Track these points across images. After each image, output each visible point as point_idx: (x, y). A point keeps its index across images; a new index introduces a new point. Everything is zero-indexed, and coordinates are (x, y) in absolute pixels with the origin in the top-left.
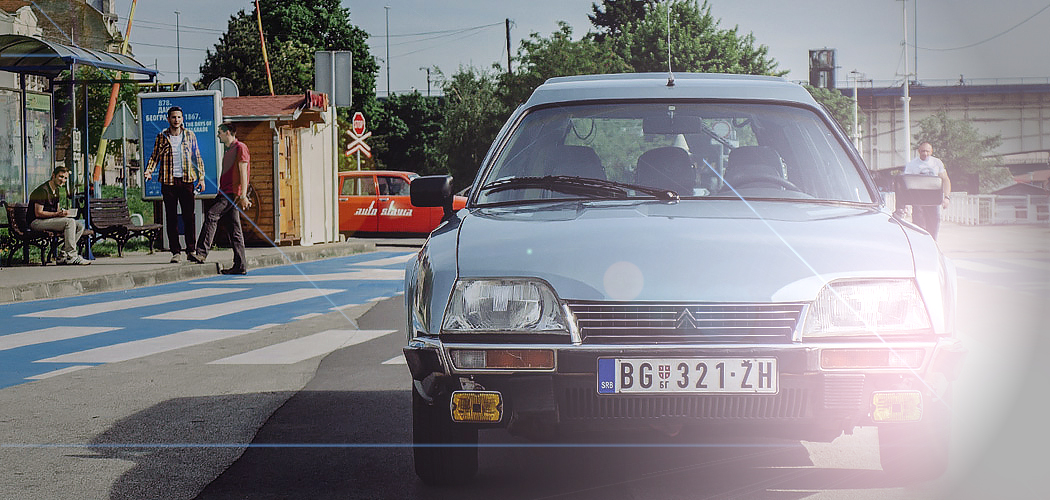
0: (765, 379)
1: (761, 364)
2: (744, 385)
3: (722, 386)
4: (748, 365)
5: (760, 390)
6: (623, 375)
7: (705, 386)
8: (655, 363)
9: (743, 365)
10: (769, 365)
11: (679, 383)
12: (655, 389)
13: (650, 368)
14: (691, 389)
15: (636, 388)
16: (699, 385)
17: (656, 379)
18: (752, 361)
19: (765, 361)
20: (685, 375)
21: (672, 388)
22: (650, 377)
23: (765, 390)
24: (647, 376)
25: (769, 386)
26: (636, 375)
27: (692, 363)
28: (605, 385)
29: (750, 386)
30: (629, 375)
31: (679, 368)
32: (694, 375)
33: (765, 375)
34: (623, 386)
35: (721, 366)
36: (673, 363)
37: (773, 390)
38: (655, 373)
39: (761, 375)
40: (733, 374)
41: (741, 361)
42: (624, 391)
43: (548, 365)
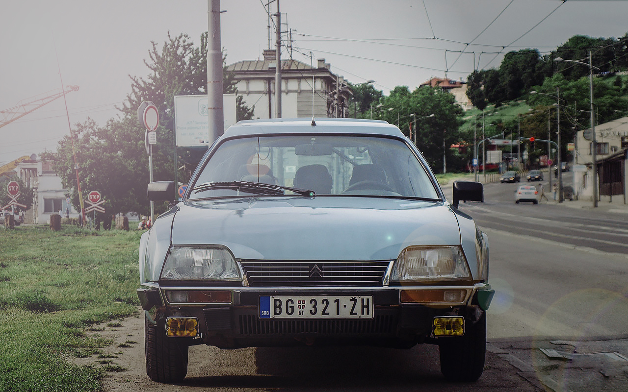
0: (365, 309)
1: (363, 300)
2: (352, 313)
3: (338, 314)
4: (355, 301)
5: (363, 317)
6: (276, 307)
7: (328, 314)
8: (296, 299)
9: (351, 300)
10: (368, 300)
11: (311, 311)
12: (295, 315)
13: (293, 302)
14: (319, 315)
15: (284, 315)
16: (323, 313)
17: (296, 309)
18: (357, 297)
19: (365, 298)
20: (314, 307)
21: (307, 315)
22: (292, 308)
23: (365, 316)
24: (290, 307)
25: (368, 313)
26: (284, 307)
27: (319, 299)
28: (264, 313)
29: (356, 314)
30: (279, 307)
31: (311, 302)
32: (320, 307)
33: (365, 307)
34: (276, 314)
35: (337, 301)
36: (307, 299)
37: (371, 316)
38: (295, 305)
39: (363, 307)
40: (345, 306)
41: (350, 297)
42: (276, 317)
43: (227, 300)
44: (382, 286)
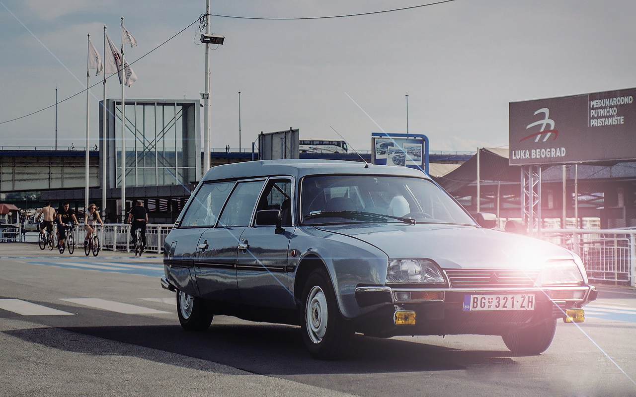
0: (530, 303)
1: (529, 297)
2: (522, 307)
3: (513, 307)
4: (524, 297)
5: (528, 309)
6: (474, 302)
7: (506, 307)
8: (487, 297)
9: (522, 297)
10: (532, 297)
11: (496, 305)
12: (486, 309)
13: (485, 299)
14: (501, 308)
15: (479, 308)
16: (504, 307)
17: (487, 304)
18: (525, 295)
19: (530, 296)
20: (498, 302)
21: (493, 308)
22: (484, 303)
23: (530, 308)
24: (483, 303)
25: (532, 307)
26: (479, 302)
27: (502, 296)
28: (466, 307)
29: (524, 307)
30: (476, 302)
31: (497, 299)
32: (502, 302)
33: (530, 302)
34: (474, 307)
35: (513, 298)
36: (494, 296)
37: (533, 309)
38: (486, 301)
39: (529, 302)
40: (517, 302)
41: (521, 295)
42: (474, 309)
43: (439, 298)
44: (533, 287)
